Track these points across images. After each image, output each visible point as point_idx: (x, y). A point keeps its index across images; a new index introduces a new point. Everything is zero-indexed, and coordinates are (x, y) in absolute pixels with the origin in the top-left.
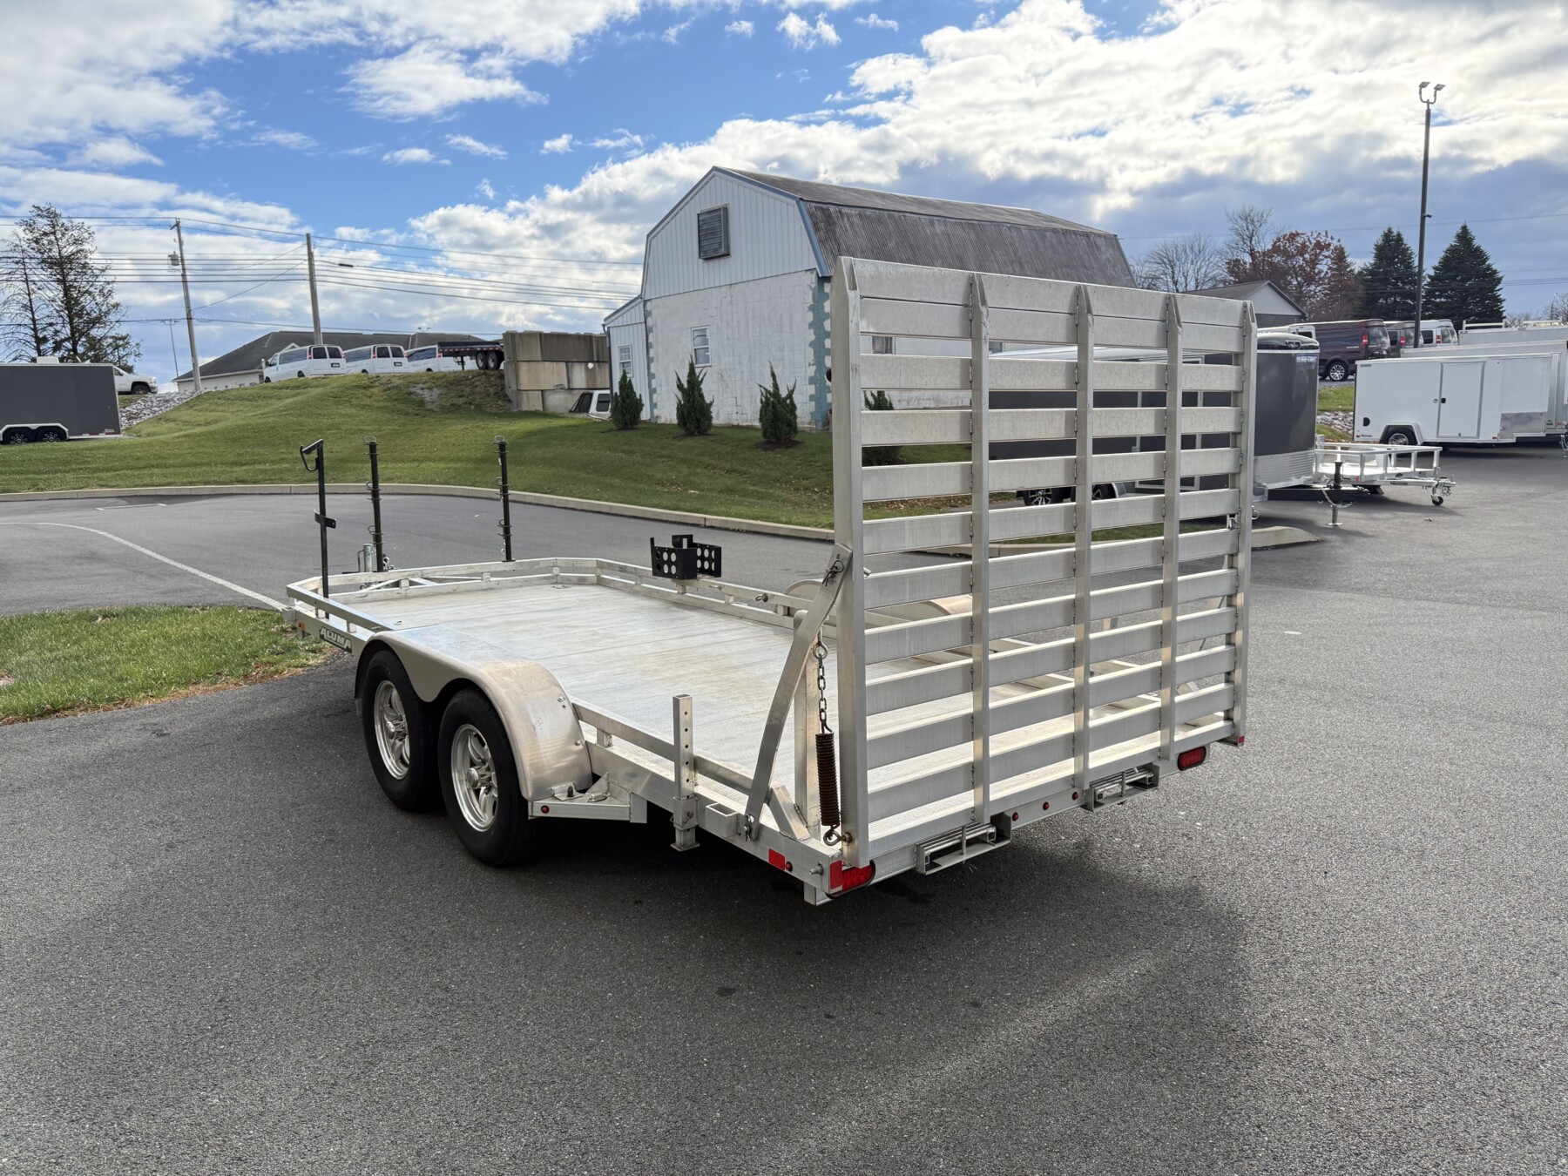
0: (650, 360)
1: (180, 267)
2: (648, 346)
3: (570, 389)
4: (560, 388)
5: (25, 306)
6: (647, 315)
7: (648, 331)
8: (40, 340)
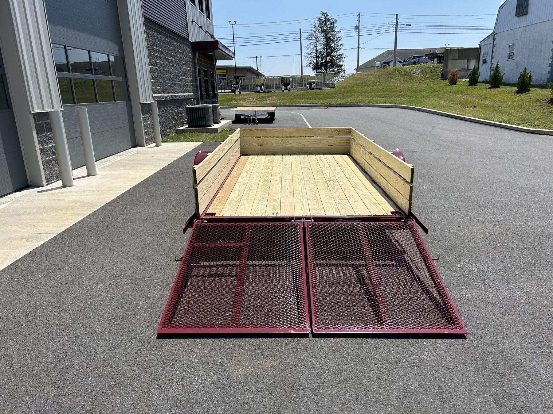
0: (492, 58)
1: (358, 30)
2: (493, 52)
3: (468, 70)
4: (463, 70)
5: (314, 46)
6: (494, 39)
7: (494, 46)
8: (317, 57)
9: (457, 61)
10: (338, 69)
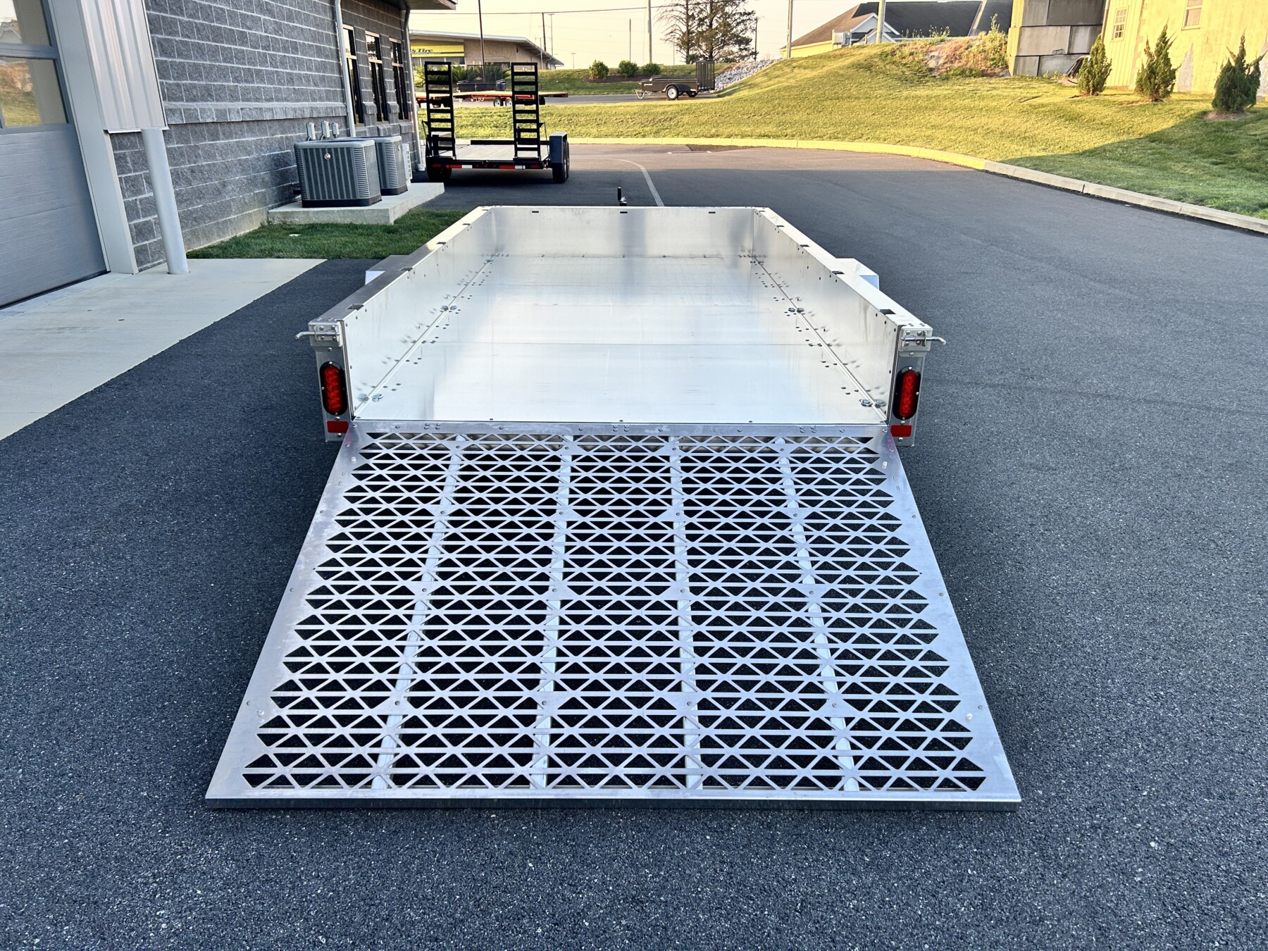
0: (1141, 22)
2: (1143, 7)
3: (1069, 54)
4: (1060, 53)
8: (690, 17)
9: (1045, 28)
10: (741, 50)
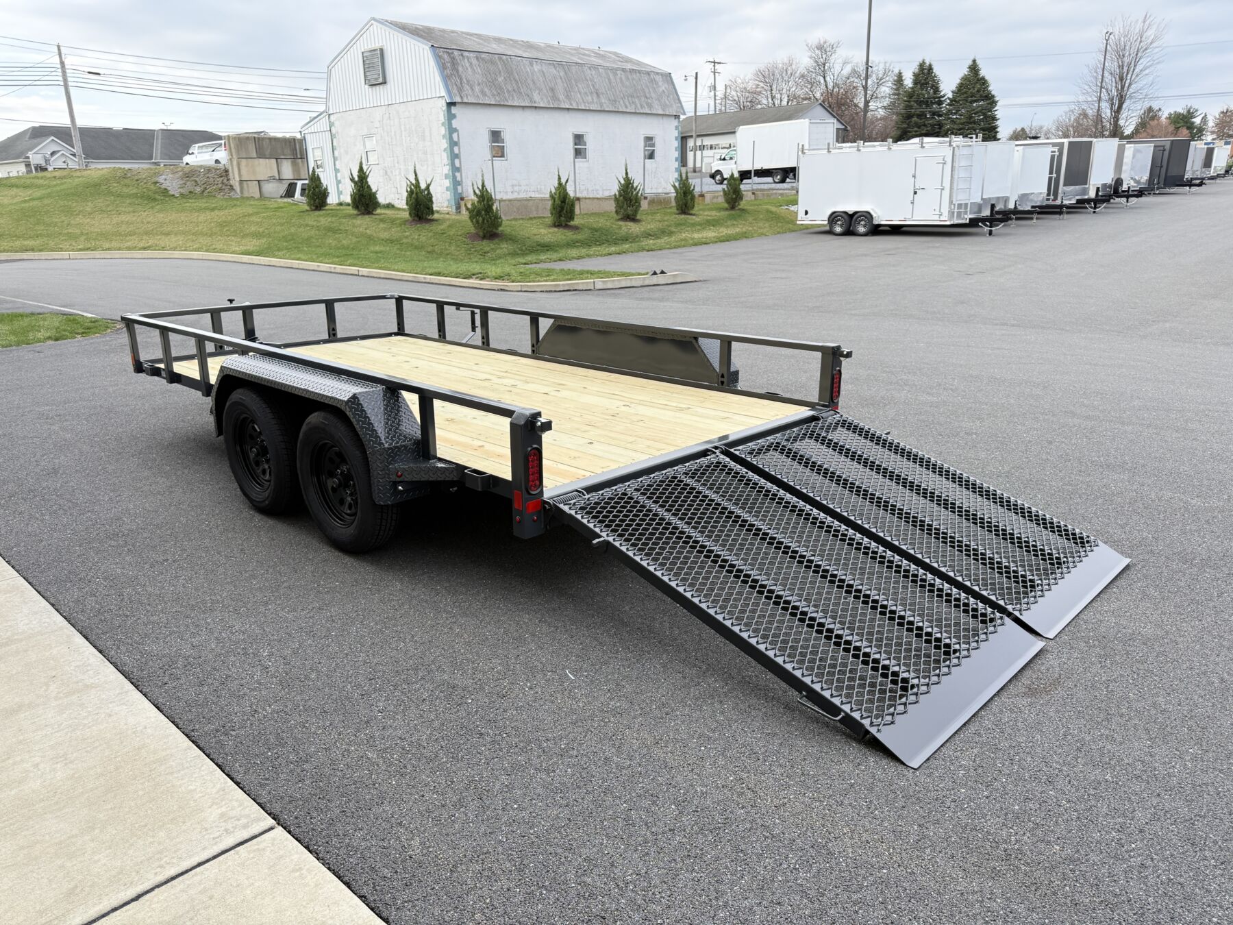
0: (335, 159)
2: (334, 148)
3: (280, 179)
4: (272, 179)
6: (331, 125)
7: (332, 137)
9: (256, 160)
